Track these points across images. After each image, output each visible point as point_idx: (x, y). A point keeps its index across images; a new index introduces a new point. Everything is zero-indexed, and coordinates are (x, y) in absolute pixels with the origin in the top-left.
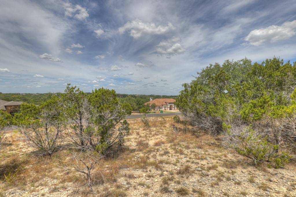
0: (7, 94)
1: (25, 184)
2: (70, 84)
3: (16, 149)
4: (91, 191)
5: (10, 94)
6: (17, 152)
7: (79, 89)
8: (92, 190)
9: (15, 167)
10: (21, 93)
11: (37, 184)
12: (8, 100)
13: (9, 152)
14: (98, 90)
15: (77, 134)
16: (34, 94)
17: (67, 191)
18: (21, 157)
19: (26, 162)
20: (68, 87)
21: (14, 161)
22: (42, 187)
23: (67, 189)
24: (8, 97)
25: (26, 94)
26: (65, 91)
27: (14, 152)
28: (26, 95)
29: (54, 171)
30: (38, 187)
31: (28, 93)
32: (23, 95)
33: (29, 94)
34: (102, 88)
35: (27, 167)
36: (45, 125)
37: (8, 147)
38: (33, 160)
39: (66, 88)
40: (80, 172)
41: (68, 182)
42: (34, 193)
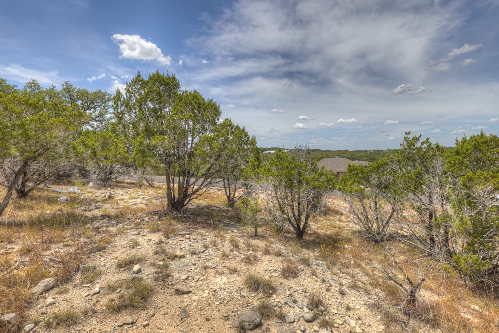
0: (353, 151)
1: (334, 264)
2: (409, 133)
3: (344, 220)
4: (404, 323)
5: (356, 151)
6: (344, 224)
7: (428, 139)
8: (408, 323)
9: (335, 241)
10: (368, 150)
11: (345, 270)
12: (354, 159)
13: (337, 223)
14: (468, 138)
15: (422, 221)
16: (384, 150)
17: (370, 298)
18: (346, 231)
19: (348, 240)
20: (407, 137)
21: (338, 234)
22: (347, 277)
23: (370, 297)
24: (354, 156)
25: (375, 150)
26: (401, 145)
27: (342, 223)
28: (374, 153)
29: (375, 266)
30: (343, 273)
31: (376, 149)
32: (371, 153)
33: (378, 150)
34: (480, 134)
35: (346, 246)
36: (374, 197)
37: (338, 217)
38: (356, 241)
39: (404, 139)
40: (394, 281)
41: (381, 290)
42: (334, 276)
